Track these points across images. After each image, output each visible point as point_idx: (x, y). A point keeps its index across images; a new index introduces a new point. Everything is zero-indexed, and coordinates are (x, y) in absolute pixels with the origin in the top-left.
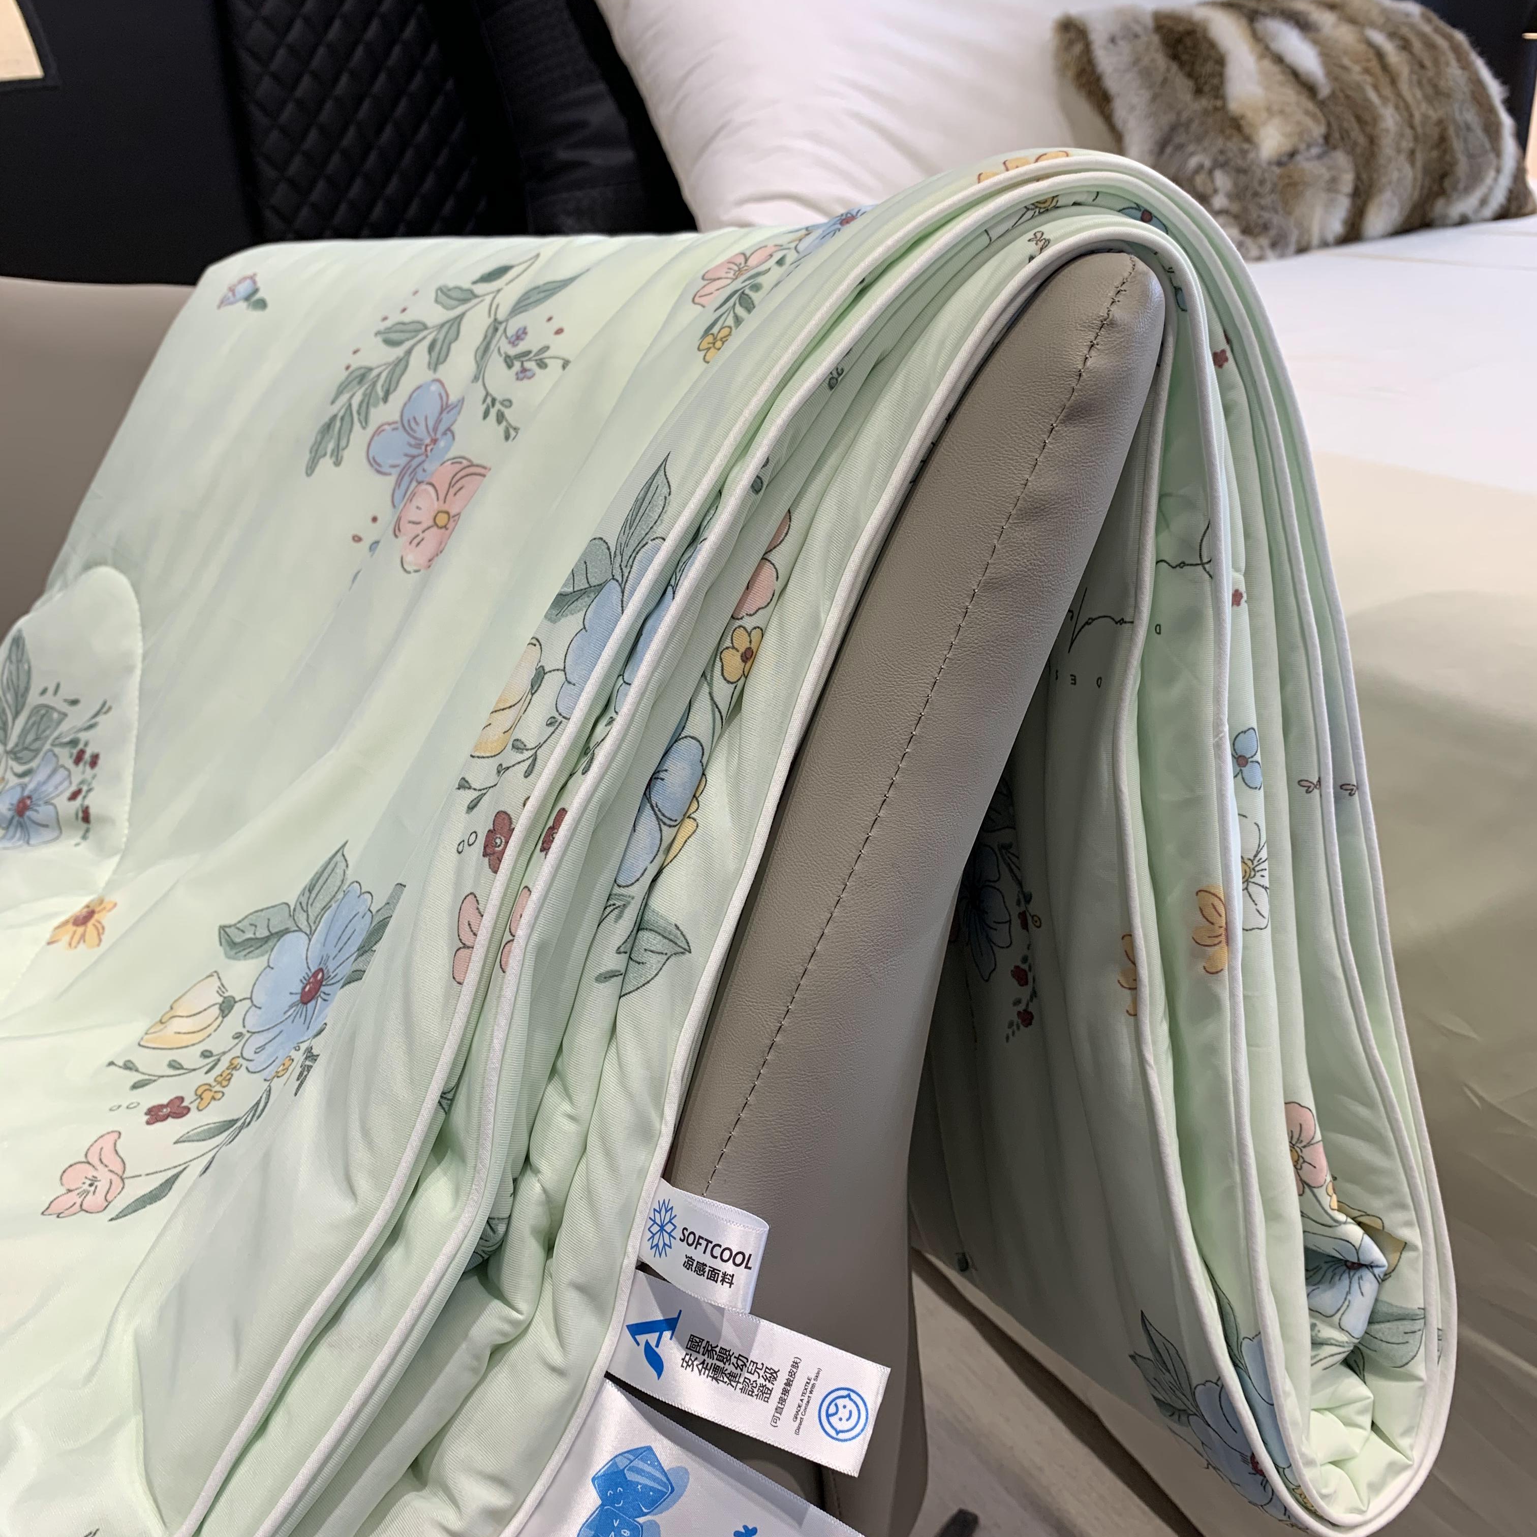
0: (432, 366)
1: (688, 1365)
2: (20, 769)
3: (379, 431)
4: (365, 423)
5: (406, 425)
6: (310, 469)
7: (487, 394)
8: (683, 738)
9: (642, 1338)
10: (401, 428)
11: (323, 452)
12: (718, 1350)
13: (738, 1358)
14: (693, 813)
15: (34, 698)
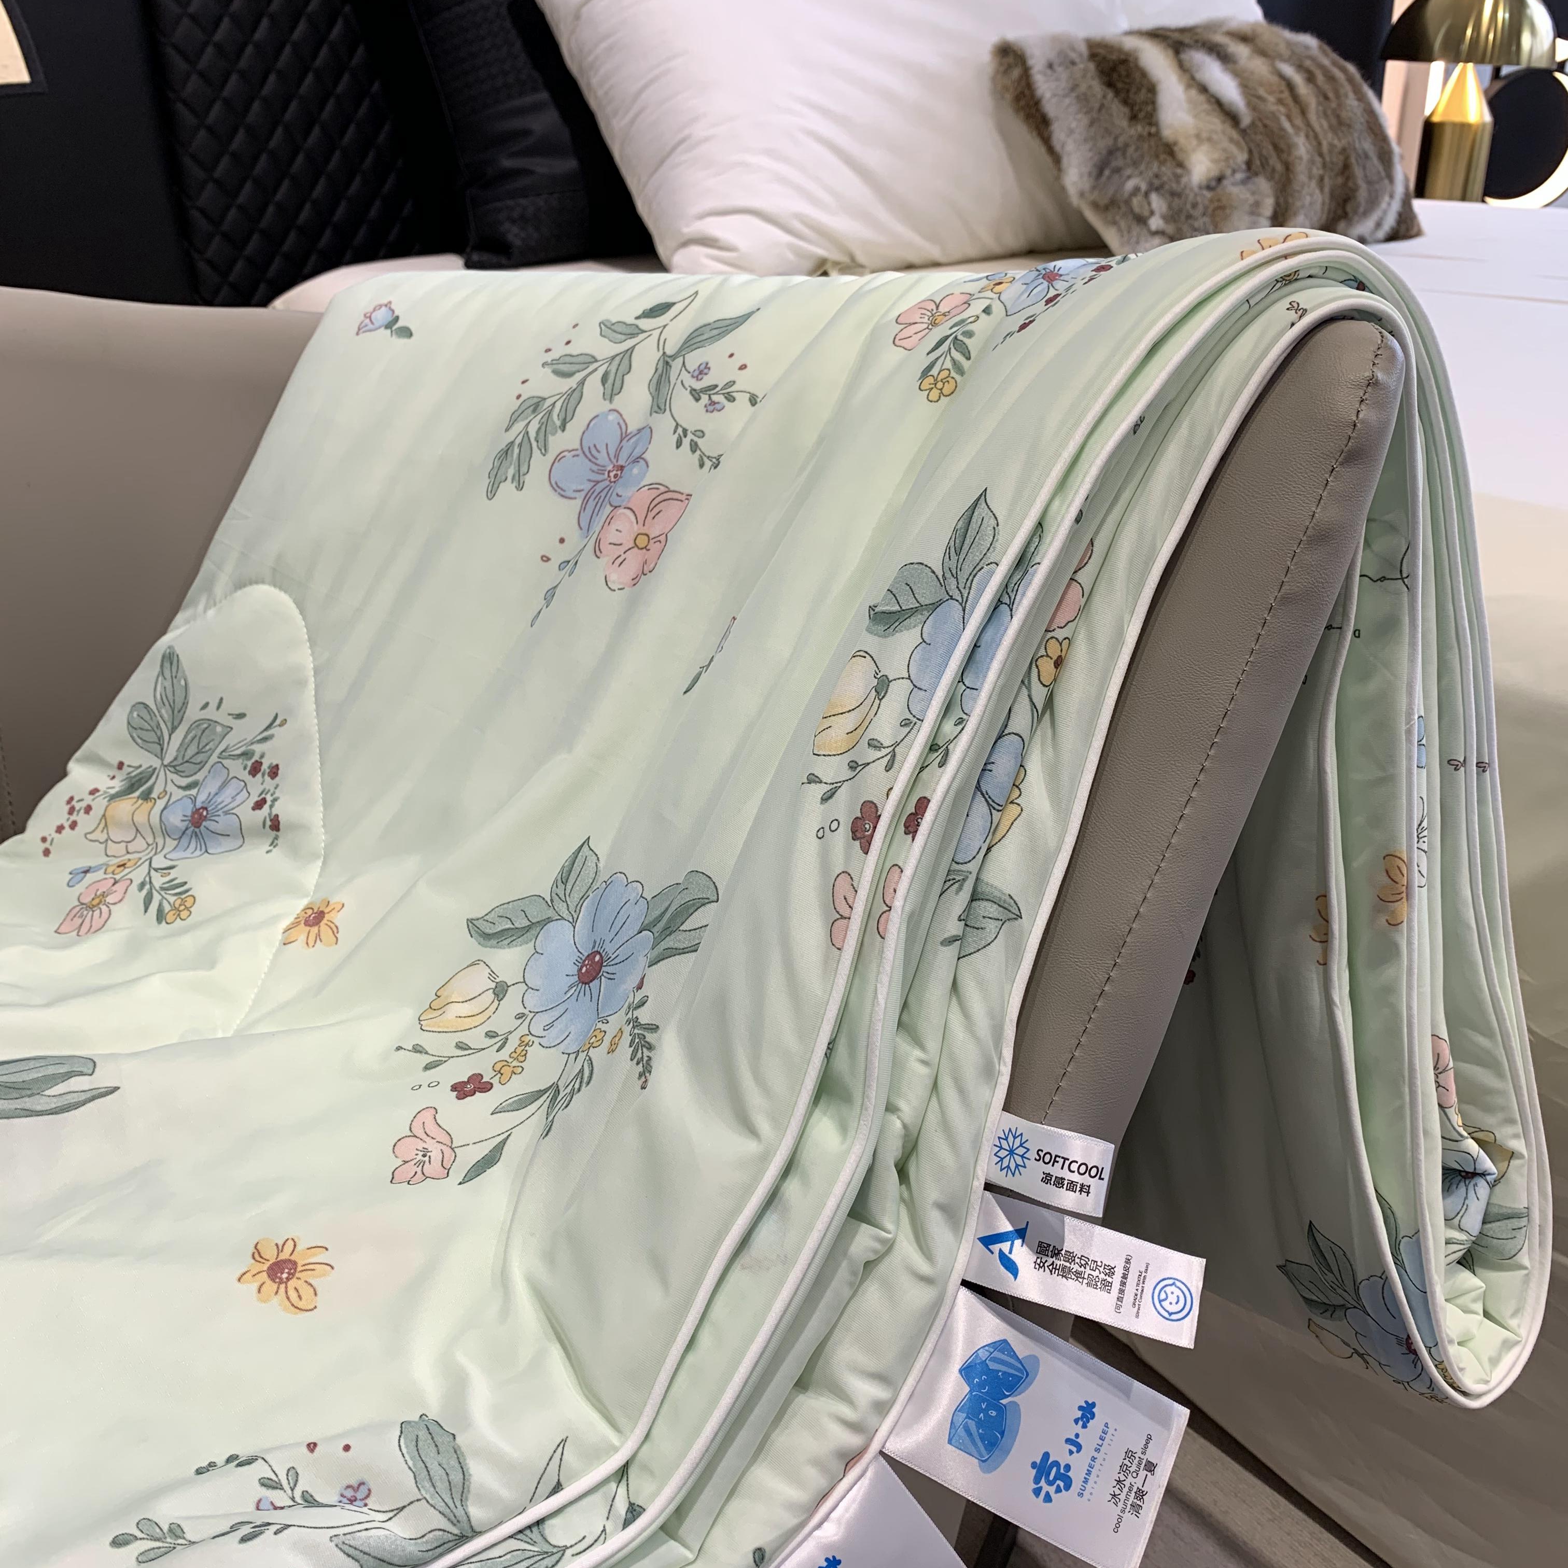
0: (608, 397)
1: (1040, 1267)
2: (184, 782)
3: (559, 458)
4: (545, 450)
5: (587, 452)
6: (491, 493)
7: (677, 424)
8: (1006, 735)
9: (996, 1248)
10: (582, 455)
11: (504, 478)
12: (1063, 1252)
13: (1081, 1259)
14: (1016, 799)
15: (193, 713)
